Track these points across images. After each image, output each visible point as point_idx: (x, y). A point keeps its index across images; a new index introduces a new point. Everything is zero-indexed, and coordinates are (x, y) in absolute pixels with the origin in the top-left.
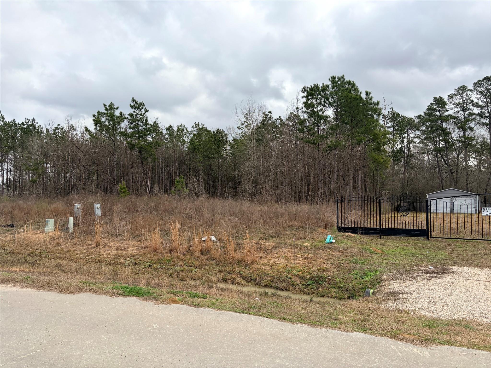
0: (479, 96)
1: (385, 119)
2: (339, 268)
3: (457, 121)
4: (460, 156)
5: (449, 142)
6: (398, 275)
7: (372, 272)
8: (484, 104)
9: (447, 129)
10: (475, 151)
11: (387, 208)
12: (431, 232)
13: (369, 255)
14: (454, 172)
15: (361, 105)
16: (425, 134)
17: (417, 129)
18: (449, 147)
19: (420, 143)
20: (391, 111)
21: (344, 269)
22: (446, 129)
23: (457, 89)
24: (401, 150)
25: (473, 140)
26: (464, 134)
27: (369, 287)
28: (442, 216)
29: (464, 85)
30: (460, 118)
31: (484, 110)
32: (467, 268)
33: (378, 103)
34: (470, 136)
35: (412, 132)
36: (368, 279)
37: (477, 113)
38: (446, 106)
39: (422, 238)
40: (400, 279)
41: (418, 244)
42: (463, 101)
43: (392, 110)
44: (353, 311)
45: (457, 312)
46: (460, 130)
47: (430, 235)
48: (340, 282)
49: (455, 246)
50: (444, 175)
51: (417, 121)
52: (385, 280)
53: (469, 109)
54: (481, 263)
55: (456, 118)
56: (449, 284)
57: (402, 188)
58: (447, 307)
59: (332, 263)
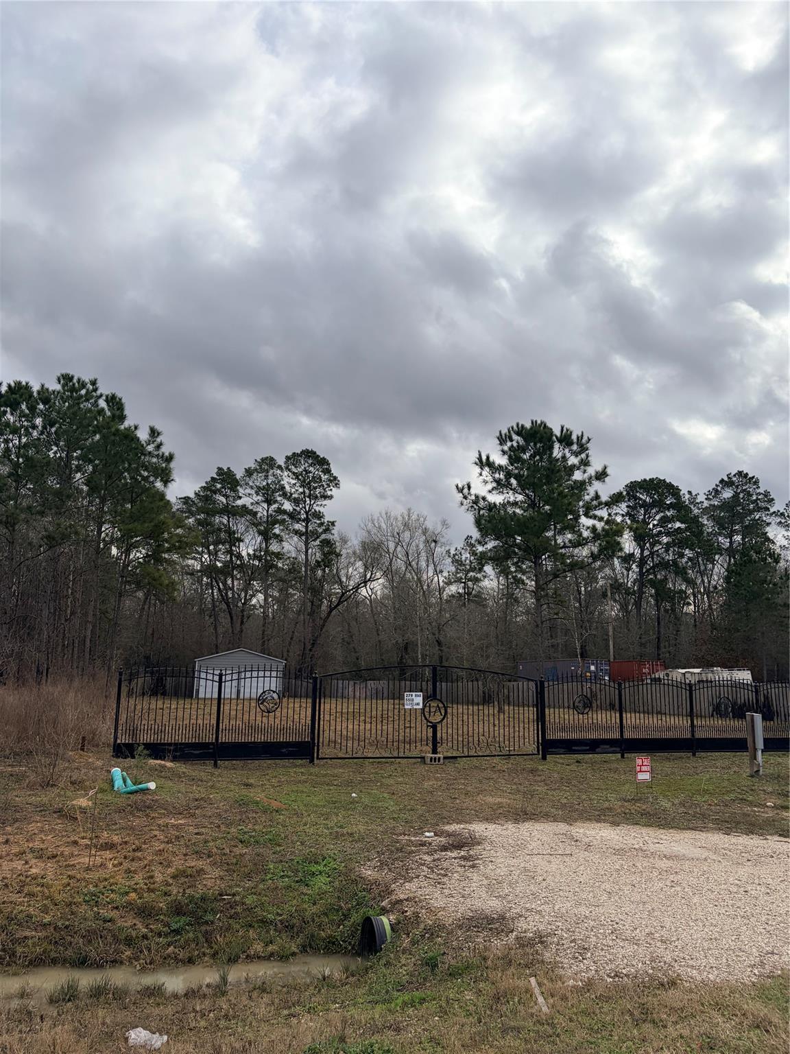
3: (256, 518)
6: (393, 864)
7: (316, 863)
8: (299, 497)
10: (280, 580)
12: (318, 746)
13: (265, 816)
21: (241, 864)
22: (235, 532)
25: (280, 558)
26: (267, 545)
29: (272, 456)
30: (261, 515)
31: (299, 508)
34: (275, 551)
36: (320, 884)
37: (289, 510)
38: (238, 488)
39: (302, 761)
40: (414, 876)
42: (268, 484)
46: (261, 537)
47: (316, 752)
52: (379, 884)
53: (276, 502)
55: (253, 514)
57: (143, 645)
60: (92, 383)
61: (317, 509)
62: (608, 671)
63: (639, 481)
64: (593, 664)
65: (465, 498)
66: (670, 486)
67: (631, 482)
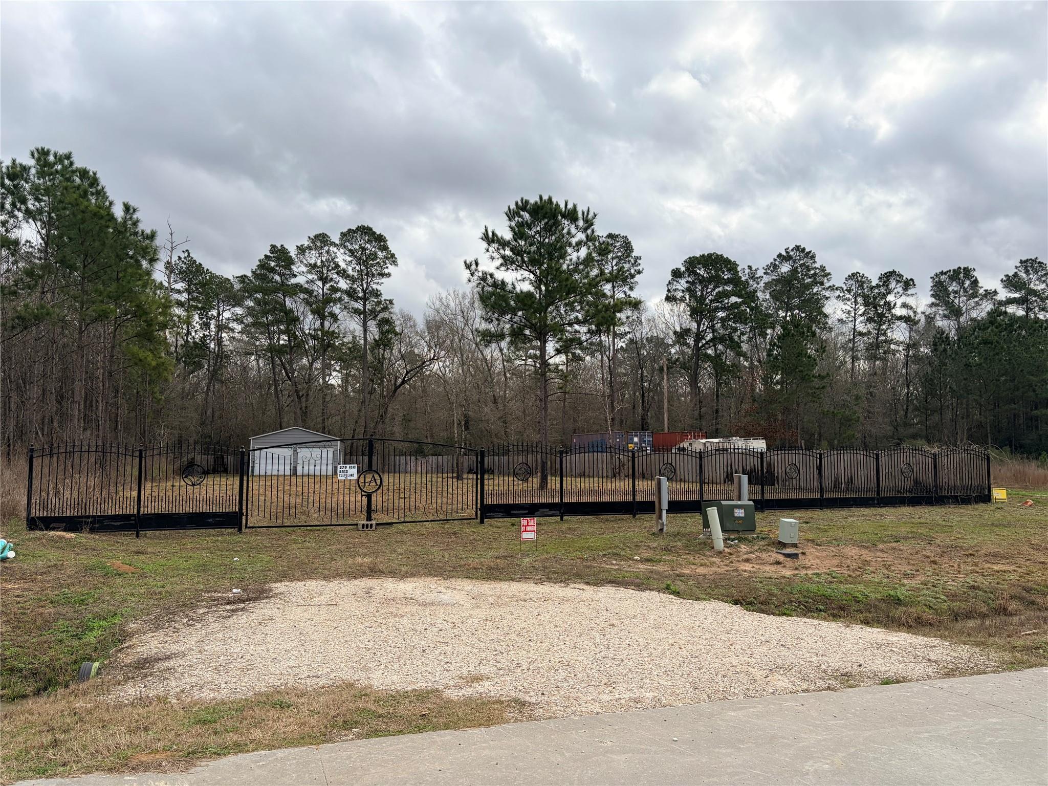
0: (349, 259)
1: (171, 272)
2: (17, 622)
3: (311, 297)
4: (314, 366)
5: (296, 337)
6: (163, 617)
7: (105, 619)
8: (356, 274)
9: (293, 312)
10: (339, 359)
11: (163, 467)
12: (247, 516)
13: (101, 579)
14: (303, 395)
15: (111, 230)
16: (252, 316)
17: (238, 303)
18: (296, 346)
19: (241, 332)
20: (185, 258)
21: (32, 622)
22: (291, 311)
23: (312, 237)
24: (203, 343)
25: (337, 338)
26: (322, 324)
27: (91, 656)
28: (275, 482)
29: (325, 233)
30: (315, 293)
31: (356, 286)
32: (303, 583)
33: (152, 236)
34: (331, 329)
35: (228, 308)
36: (91, 637)
37: (345, 288)
38: (292, 267)
39: (230, 530)
40: (166, 626)
41: (218, 544)
42: (322, 262)
43: (186, 254)
44: (31, 724)
45: (266, 677)
46: (316, 316)
47: (244, 521)
48: (16, 656)
49: (289, 541)
50: (285, 400)
51: (237, 286)
52: (131, 635)
53: (331, 280)
54: (329, 570)
55: (309, 292)
56: (265, 620)
57: (203, 424)
58: (251, 670)
60: (68, 157)
61: (375, 287)
62: (651, 443)
63: (698, 256)
64: (636, 436)
65: (472, 275)
66: (727, 262)
67: (690, 258)
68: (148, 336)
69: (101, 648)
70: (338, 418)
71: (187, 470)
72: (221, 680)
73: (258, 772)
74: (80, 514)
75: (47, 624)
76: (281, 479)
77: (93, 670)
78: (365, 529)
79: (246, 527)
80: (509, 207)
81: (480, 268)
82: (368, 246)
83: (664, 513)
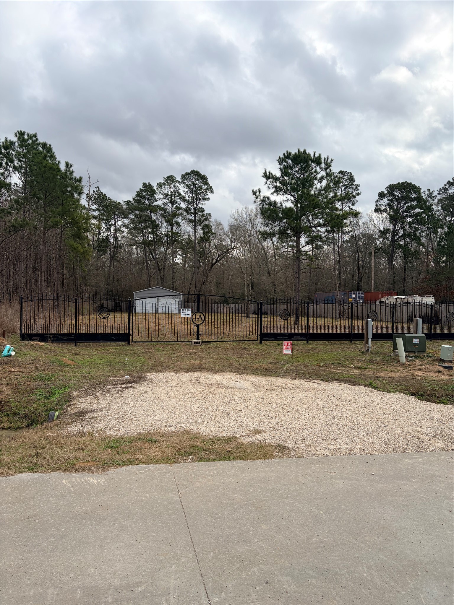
0: (186, 190)
1: (90, 199)
2: (17, 389)
3: (165, 213)
4: (168, 252)
5: (157, 236)
6: (90, 390)
7: (61, 389)
8: (190, 199)
10: (181, 248)
11: (88, 308)
12: (132, 336)
13: (58, 368)
14: (162, 269)
15: (59, 177)
16: (133, 224)
17: (126, 217)
18: (158, 241)
19: (128, 233)
20: (97, 191)
21: (24, 389)
22: (155, 221)
23: (166, 178)
24: (107, 239)
25: (180, 236)
26: (172, 228)
27: (54, 408)
28: (147, 317)
29: (173, 175)
30: (168, 210)
31: (190, 206)
32: (163, 373)
33: (80, 180)
34: (176, 232)
35: (120, 219)
36: (54, 398)
37: (184, 207)
38: (155, 195)
39: (123, 343)
40: (91, 394)
41: (117, 351)
42: (171, 192)
43: (97, 189)
44: (25, 444)
45: (144, 425)
46: (168, 224)
47: (131, 338)
48: (17, 407)
49: (155, 350)
50: (152, 271)
51: (125, 207)
52: (74, 398)
53: (177, 202)
54: (176, 366)
55: (164, 210)
56: (143, 393)
57: (108, 284)
58: (135, 420)
59: (8, 383)
60: (35, 136)
61: (201, 206)
62: (363, 298)
63: (396, 184)
64: (354, 294)
65: (257, 198)
66: (414, 187)
67: (390, 185)
68: (78, 236)
69: (59, 404)
70: (181, 282)
71: (100, 309)
72: (120, 425)
73: (140, 476)
74: (46, 333)
75: (32, 390)
76: (150, 315)
77: (55, 416)
78: (196, 344)
79: (132, 342)
80: (280, 157)
81: (262, 194)
82: (197, 182)
83: (370, 340)
